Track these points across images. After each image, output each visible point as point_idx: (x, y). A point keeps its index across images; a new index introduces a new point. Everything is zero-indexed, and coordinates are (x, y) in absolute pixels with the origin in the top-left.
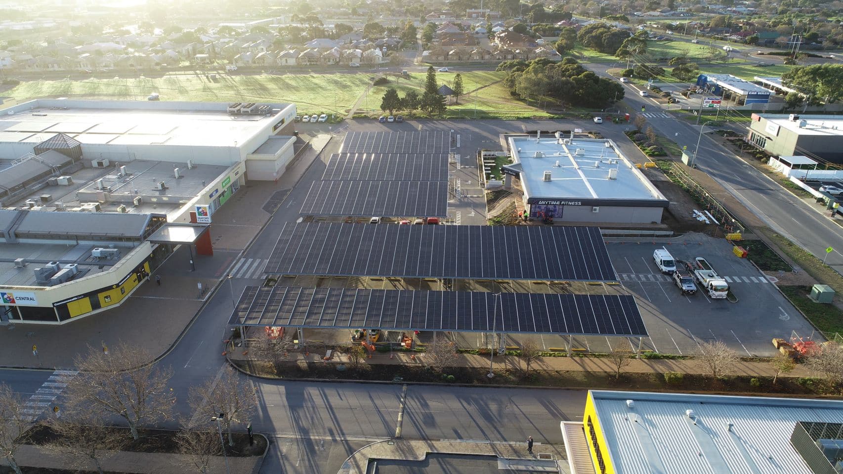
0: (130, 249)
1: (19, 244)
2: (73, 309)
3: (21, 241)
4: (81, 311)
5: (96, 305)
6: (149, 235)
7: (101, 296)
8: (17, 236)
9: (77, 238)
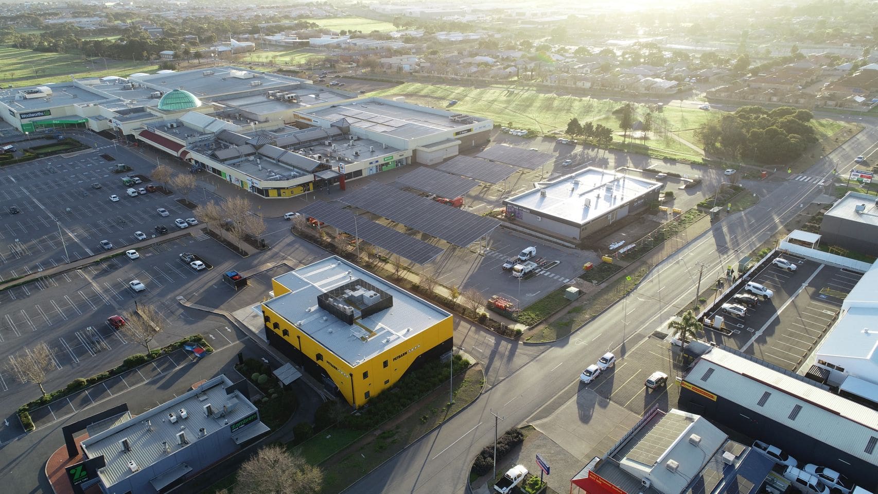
0: (304, 175)
1: (278, 165)
2: (271, 193)
3: (280, 164)
4: (273, 195)
5: (279, 195)
6: (317, 172)
7: (282, 191)
8: (279, 161)
9: (294, 167)
